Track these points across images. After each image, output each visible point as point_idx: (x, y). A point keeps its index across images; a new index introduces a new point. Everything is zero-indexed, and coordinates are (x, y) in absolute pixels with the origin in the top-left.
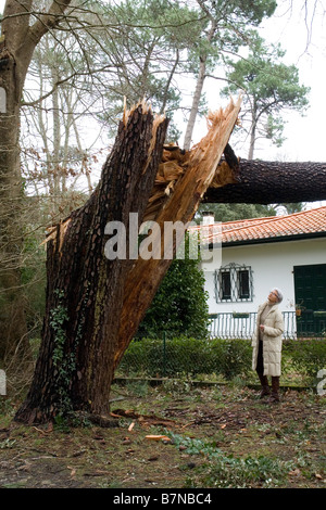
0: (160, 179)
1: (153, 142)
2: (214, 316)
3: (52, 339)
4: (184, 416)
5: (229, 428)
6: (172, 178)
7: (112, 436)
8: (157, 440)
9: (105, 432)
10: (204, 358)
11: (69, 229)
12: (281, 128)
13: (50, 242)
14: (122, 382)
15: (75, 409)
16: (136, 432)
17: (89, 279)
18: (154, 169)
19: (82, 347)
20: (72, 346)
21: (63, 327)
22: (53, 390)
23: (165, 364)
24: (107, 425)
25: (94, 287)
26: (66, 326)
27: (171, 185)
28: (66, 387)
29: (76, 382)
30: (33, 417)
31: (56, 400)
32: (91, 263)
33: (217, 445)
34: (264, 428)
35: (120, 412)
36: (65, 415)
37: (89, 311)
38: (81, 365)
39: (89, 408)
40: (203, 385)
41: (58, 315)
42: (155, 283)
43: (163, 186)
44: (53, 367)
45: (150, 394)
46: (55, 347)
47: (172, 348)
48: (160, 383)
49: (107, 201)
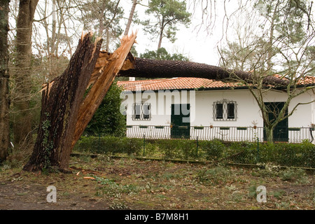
0: (97, 66)
1: (94, 49)
2: (130, 127)
3: (43, 134)
4: (104, 170)
5: (123, 175)
6: (103, 66)
7: (68, 177)
8: (89, 179)
9: (65, 175)
10: (118, 146)
11: (53, 85)
12: (174, 33)
13: (44, 91)
14: (78, 156)
15: (52, 165)
16: (80, 176)
17: (62, 108)
18: (95, 61)
19: (57, 138)
20: (52, 138)
21: (48, 129)
22: (42, 156)
23: (100, 148)
24: (67, 172)
25: (64, 112)
26: (49, 128)
27: (102, 69)
28: (48, 155)
29: (53, 154)
30: (32, 168)
31: (43, 161)
32: (63, 102)
33: (115, 181)
34: (138, 176)
35: (74, 168)
36: (47, 168)
37: (61, 123)
38: (56, 146)
39: (59, 165)
40: (116, 158)
41: (46, 124)
42: (93, 111)
43: (98, 69)
44: (43, 147)
45: (91, 161)
46: (44, 138)
47: (103, 141)
48: (96, 156)
49: (72, 74)
